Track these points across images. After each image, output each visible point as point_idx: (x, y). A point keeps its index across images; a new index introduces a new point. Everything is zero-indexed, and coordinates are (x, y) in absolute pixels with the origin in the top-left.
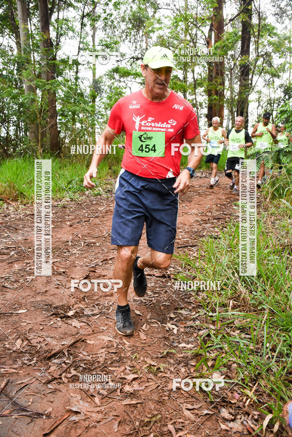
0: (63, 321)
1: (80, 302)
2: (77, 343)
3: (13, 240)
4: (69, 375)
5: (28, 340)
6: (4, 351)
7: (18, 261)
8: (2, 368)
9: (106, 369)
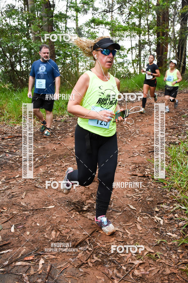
0: (81, 214)
1: (90, 198)
2: (94, 233)
3: (36, 149)
4: (92, 260)
5: (59, 231)
6: (44, 240)
7: (41, 165)
8: (46, 255)
9: (118, 255)
